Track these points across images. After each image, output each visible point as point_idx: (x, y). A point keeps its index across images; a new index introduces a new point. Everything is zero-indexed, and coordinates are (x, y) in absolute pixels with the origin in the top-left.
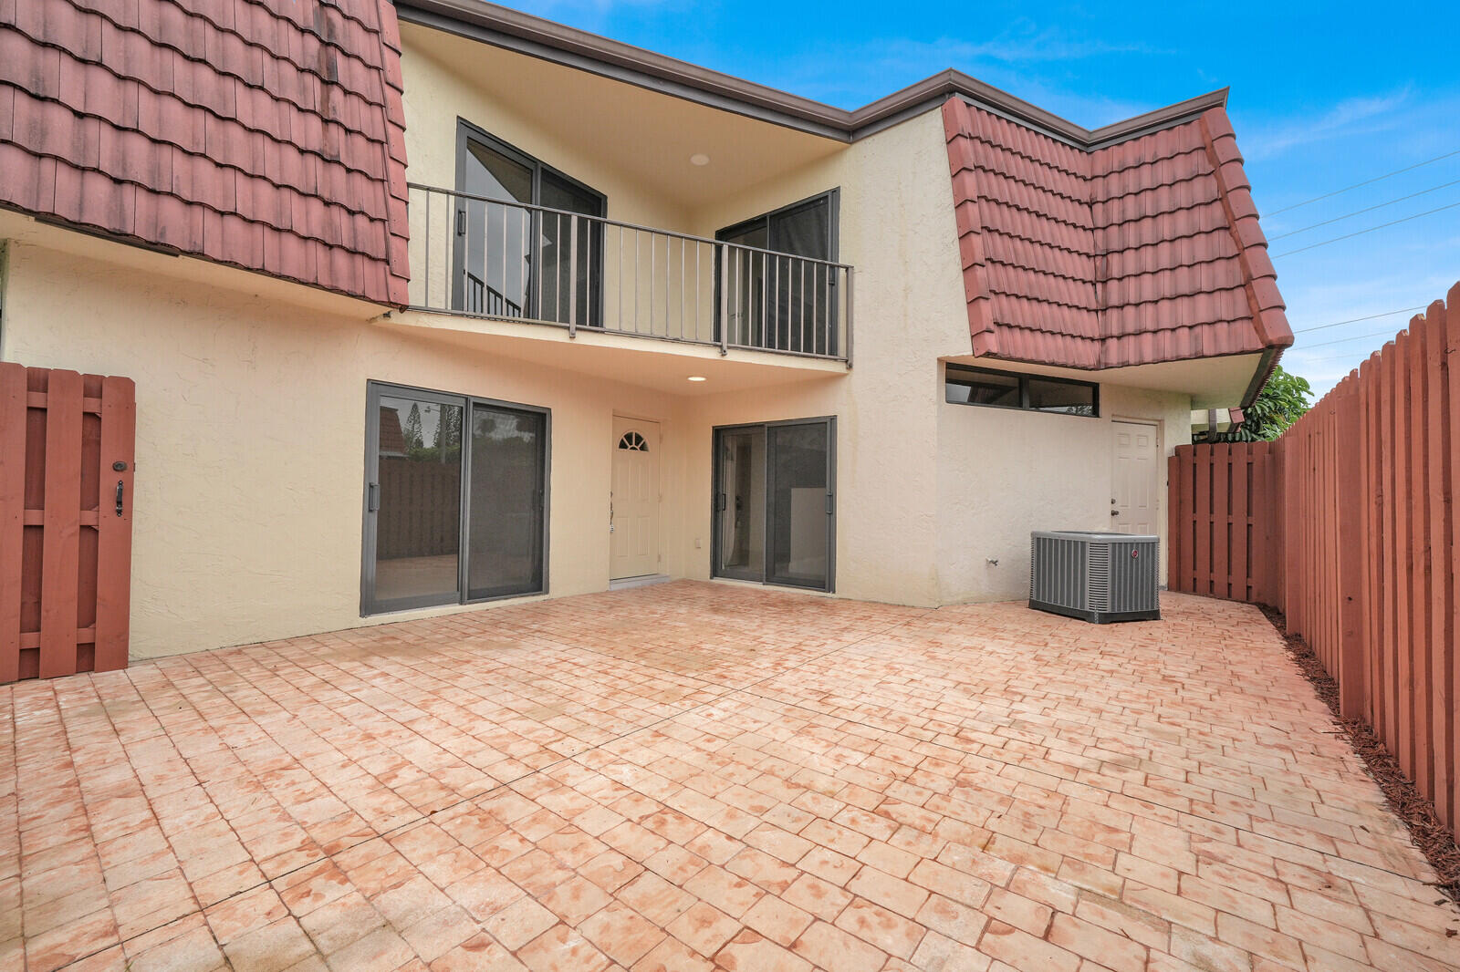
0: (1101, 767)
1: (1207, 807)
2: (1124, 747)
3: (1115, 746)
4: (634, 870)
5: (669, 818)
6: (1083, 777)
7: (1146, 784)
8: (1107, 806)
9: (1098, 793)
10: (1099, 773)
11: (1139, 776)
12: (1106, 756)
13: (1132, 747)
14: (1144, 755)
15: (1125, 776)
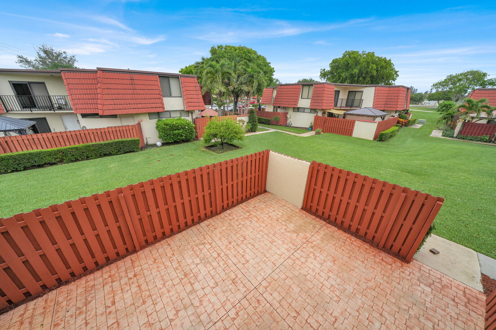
4: (274, 235)
5: (271, 242)
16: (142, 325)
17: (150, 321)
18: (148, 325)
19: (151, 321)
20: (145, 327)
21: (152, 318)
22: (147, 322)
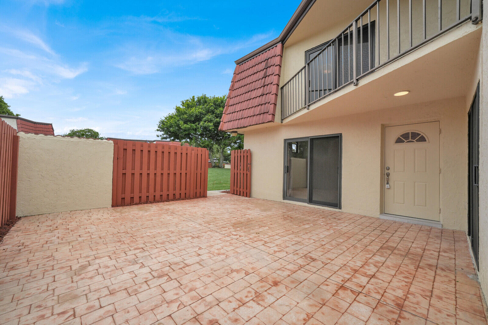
0: (89, 264)
1: (47, 270)
2: (86, 277)
3: (89, 275)
6: (93, 257)
7: (71, 266)
8: (80, 254)
9: (84, 255)
10: (88, 261)
11: (73, 268)
12: (90, 268)
13: (82, 279)
14: (75, 278)
15: (79, 265)
16: (262, 306)
17: (251, 298)
18: (260, 298)
19: (251, 296)
20: (263, 300)
21: (246, 297)
22: (254, 301)
